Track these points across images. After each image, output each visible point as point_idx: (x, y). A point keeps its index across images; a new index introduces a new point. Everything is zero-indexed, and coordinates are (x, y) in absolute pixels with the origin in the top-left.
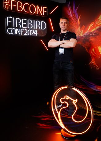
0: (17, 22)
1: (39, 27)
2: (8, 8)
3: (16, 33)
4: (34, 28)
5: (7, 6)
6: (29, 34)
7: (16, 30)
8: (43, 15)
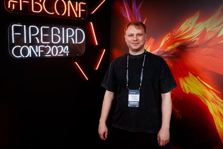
0: (31, 34)
1: (72, 39)
2: (13, 8)
3: (29, 54)
4: (63, 42)
5: (12, 3)
6: (55, 54)
7: (30, 49)
8: (80, 16)
